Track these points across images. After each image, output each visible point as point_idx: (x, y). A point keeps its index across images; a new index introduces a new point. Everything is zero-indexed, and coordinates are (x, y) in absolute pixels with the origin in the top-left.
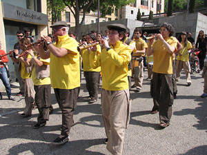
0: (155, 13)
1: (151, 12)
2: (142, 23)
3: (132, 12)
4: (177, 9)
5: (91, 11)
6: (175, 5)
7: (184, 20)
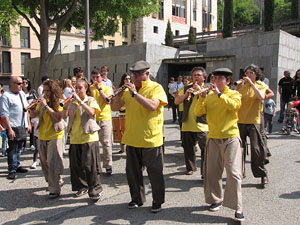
0: (199, 30)
1: (192, 30)
2: (175, 50)
3: (156, 29)
4: (242, 23)
5: (73, 28)
6: (237, 16)
7: (255, 43)
